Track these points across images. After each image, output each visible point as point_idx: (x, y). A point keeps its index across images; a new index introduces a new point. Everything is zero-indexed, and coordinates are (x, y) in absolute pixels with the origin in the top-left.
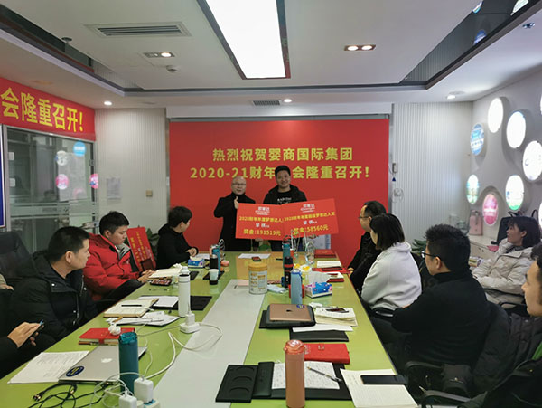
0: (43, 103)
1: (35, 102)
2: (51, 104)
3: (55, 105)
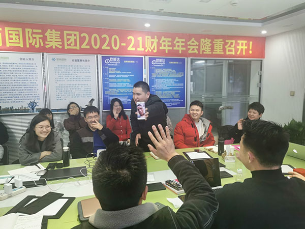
0: (218, 41)
1: (211, 43)
2: (224, 41)
3: (227, 41)
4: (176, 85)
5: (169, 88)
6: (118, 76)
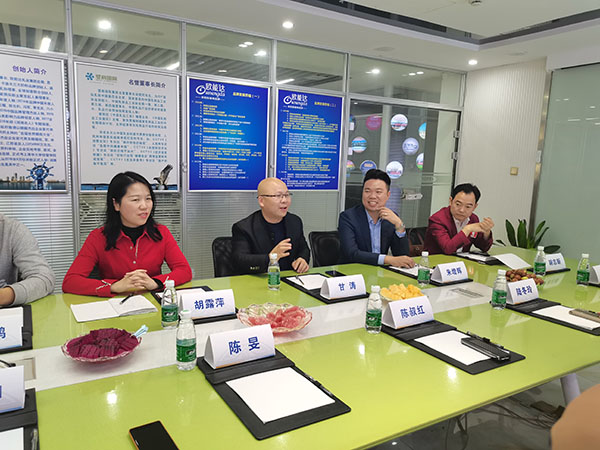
4: (324, 146)
5: (311, 152)
6: (222, 122)
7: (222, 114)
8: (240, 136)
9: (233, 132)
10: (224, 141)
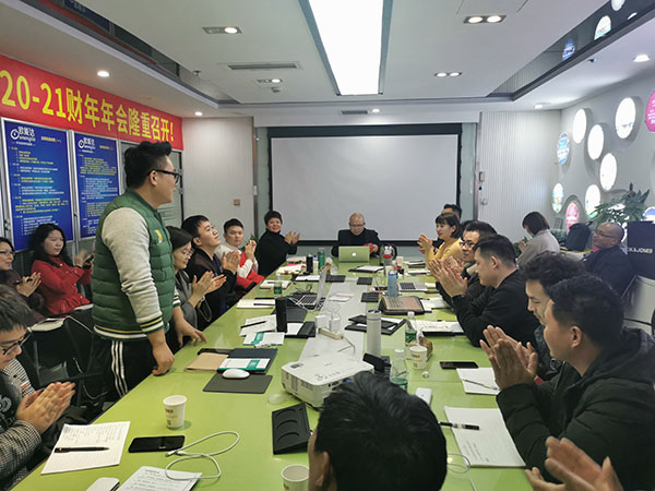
0: (145, 115)
1: (139, 117)
2: (149, 117)
3: (153, 117)
4: (110, 189)
5: (102, 196)
6: (36, 170)
7: (35, 161)
8: (51, 185)
9: (46, 180)
10: (39, 190)
